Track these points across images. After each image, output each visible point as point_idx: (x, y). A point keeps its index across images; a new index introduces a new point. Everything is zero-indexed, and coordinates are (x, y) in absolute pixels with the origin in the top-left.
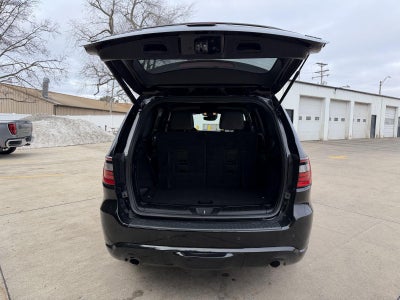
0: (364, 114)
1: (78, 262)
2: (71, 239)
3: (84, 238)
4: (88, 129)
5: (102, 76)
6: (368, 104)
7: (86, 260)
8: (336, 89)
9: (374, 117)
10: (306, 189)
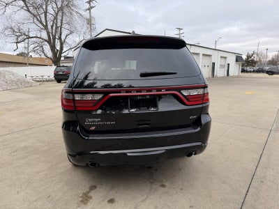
0: (208, 62)
1: (38, 173)
2: (26, 157)
3: (37, 156)
4: (13, 78)
5: (19, 36)
6: (210, 56)
7: (44, 170)
8: (191, 45)
9: (214, 64)
10: (207, 104)
